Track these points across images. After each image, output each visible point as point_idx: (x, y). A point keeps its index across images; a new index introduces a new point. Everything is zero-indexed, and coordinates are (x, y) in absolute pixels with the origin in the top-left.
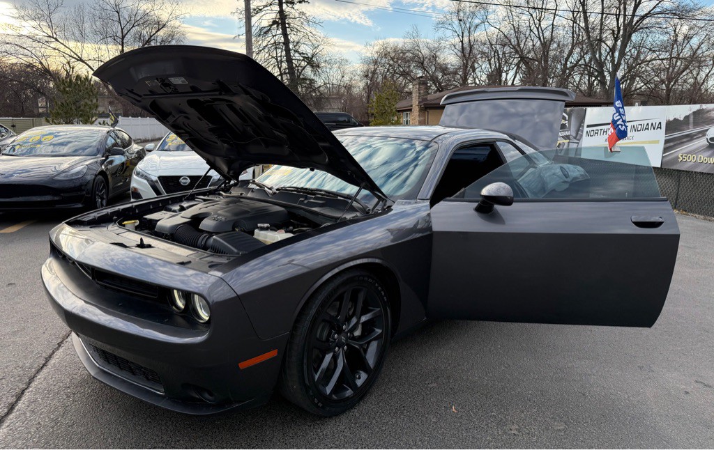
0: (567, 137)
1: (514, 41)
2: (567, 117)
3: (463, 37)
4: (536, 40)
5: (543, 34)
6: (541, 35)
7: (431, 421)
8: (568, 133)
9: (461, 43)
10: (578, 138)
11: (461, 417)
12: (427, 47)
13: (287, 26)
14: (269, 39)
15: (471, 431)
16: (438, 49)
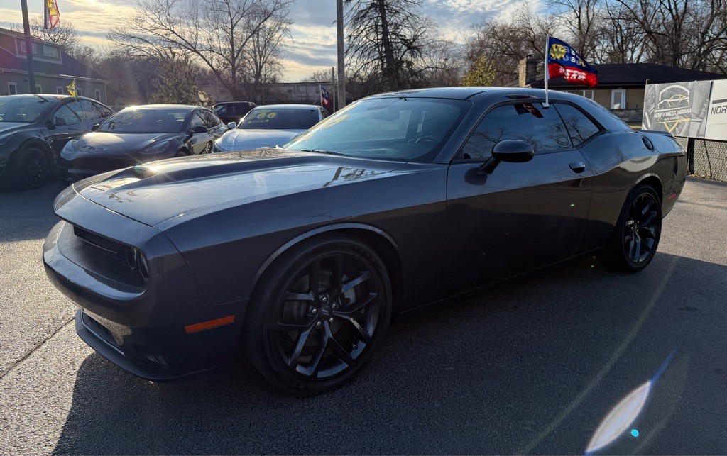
0: (688, 116)
1: (640, 16)
2: (688, 92)
3: (580, 12)
4: (667, 12)
5: (676, 5)
6: (673, 6)
7: (434, 406)
8: (688, 111)
9: (577, 20)
10: (701, 115)
11: (470, 406)
12: (539, 25)
13: (385, 8)
14: (366, 23)
15: (476, 421)
16: (551, 26)
